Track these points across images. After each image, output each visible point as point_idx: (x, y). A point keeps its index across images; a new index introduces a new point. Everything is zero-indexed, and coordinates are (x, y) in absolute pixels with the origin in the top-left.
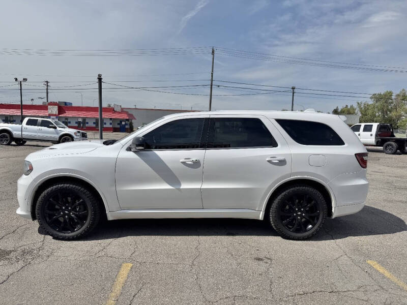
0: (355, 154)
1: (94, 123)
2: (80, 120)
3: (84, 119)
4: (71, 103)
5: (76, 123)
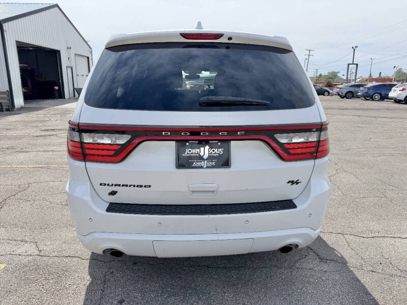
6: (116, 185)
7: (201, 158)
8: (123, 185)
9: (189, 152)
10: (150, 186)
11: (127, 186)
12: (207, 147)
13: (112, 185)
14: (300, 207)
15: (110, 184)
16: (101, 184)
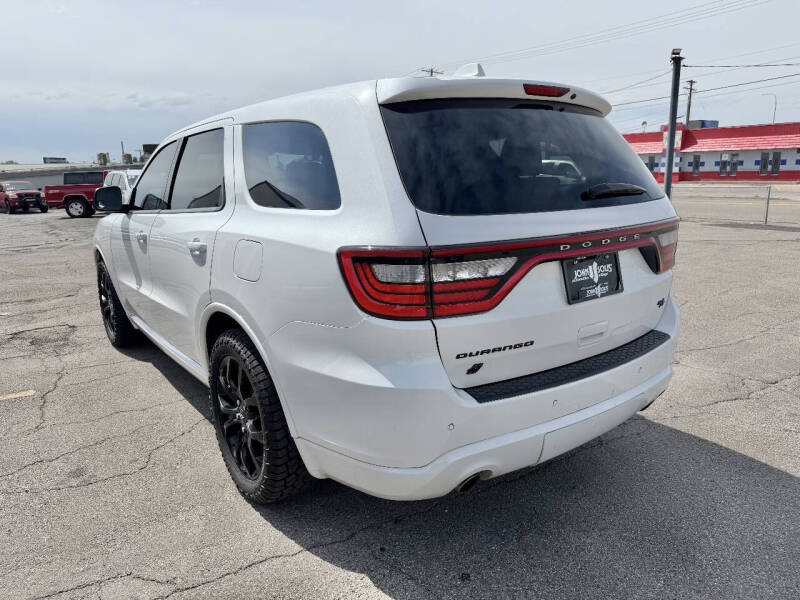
0: (341, 255)
1: (757, 163)
2: (726, 158)
3: (734, 154)
4: (717, 122)
5: (717, 164)
6: (482, 353)
7: (590, 282)
8: (494, 350)
9: (579, 275)
10: (532, 343)
11: (500, 349)
12: (595, 264)
13: (477, 354)
14: (672, 337)
15: (474, 353)
16: (458, 357)
